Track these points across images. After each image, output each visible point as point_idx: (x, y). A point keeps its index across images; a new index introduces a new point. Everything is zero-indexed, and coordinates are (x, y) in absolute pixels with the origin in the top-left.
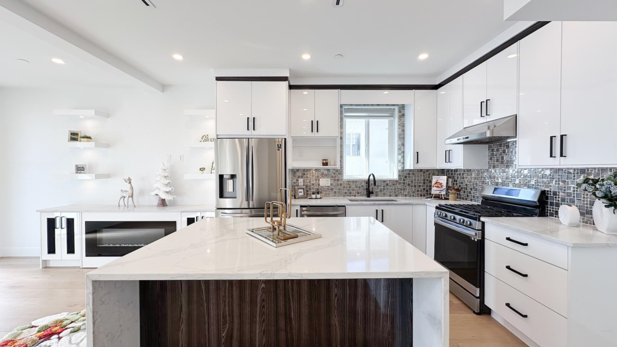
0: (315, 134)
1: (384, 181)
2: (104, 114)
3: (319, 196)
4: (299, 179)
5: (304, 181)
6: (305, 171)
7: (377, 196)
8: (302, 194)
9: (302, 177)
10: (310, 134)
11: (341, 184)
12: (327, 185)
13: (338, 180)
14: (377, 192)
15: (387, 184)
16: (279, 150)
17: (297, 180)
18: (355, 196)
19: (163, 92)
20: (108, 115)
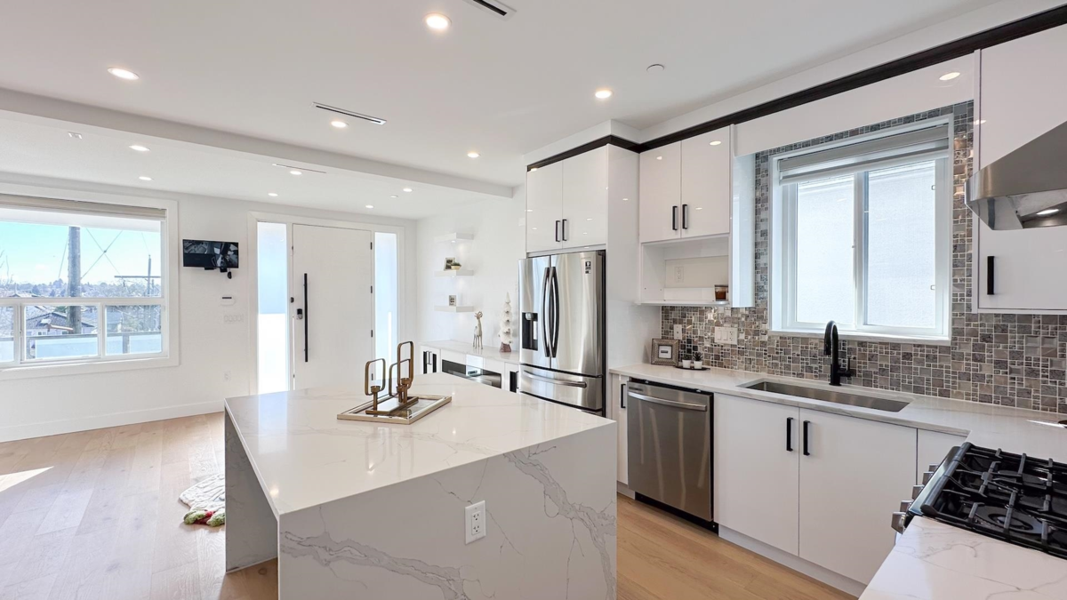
0: (682, 234)
1: (895, 346)
2: (467, 235)
3: (698, 364)
4: (675, 326)
5: (684, 331)
6: (685, 310)
7: (868, 383)
8: (668, 356)
9: (681, 322)
10: (670, 235)
11: (763, 344)
12: (730, 342)
13: (757, 333)
14: (867, 374)
15: (907, 356)
16: (587, 272)
17: (672, 328)
18: (801, 375)
19: (512, 197)
20: (472, 237)
